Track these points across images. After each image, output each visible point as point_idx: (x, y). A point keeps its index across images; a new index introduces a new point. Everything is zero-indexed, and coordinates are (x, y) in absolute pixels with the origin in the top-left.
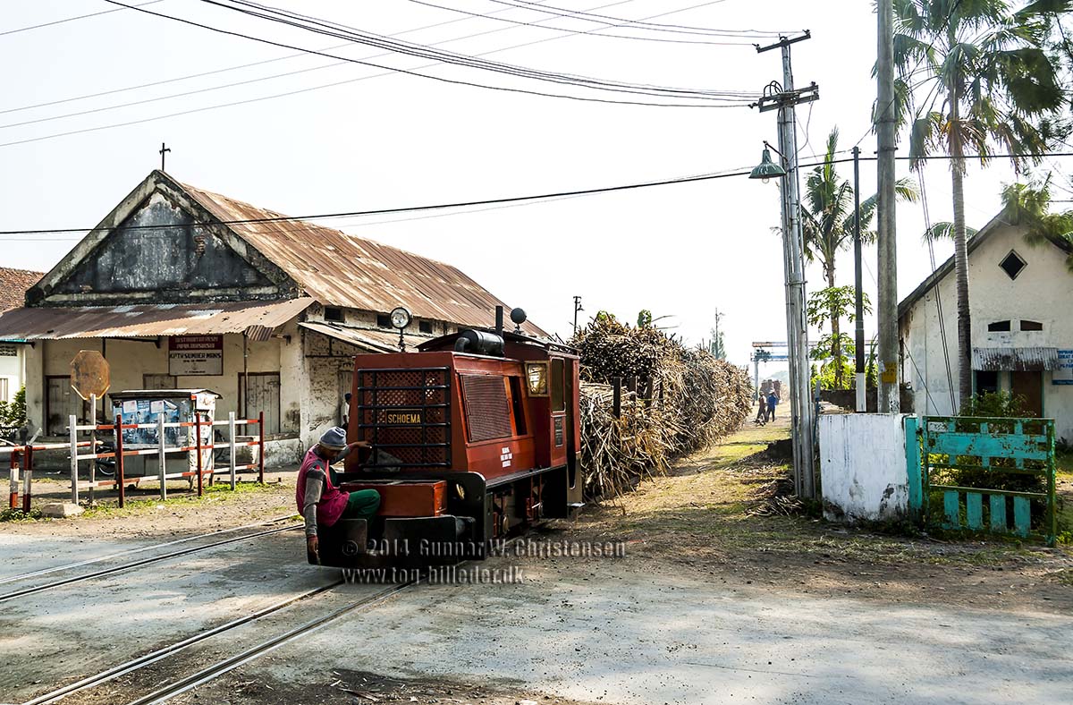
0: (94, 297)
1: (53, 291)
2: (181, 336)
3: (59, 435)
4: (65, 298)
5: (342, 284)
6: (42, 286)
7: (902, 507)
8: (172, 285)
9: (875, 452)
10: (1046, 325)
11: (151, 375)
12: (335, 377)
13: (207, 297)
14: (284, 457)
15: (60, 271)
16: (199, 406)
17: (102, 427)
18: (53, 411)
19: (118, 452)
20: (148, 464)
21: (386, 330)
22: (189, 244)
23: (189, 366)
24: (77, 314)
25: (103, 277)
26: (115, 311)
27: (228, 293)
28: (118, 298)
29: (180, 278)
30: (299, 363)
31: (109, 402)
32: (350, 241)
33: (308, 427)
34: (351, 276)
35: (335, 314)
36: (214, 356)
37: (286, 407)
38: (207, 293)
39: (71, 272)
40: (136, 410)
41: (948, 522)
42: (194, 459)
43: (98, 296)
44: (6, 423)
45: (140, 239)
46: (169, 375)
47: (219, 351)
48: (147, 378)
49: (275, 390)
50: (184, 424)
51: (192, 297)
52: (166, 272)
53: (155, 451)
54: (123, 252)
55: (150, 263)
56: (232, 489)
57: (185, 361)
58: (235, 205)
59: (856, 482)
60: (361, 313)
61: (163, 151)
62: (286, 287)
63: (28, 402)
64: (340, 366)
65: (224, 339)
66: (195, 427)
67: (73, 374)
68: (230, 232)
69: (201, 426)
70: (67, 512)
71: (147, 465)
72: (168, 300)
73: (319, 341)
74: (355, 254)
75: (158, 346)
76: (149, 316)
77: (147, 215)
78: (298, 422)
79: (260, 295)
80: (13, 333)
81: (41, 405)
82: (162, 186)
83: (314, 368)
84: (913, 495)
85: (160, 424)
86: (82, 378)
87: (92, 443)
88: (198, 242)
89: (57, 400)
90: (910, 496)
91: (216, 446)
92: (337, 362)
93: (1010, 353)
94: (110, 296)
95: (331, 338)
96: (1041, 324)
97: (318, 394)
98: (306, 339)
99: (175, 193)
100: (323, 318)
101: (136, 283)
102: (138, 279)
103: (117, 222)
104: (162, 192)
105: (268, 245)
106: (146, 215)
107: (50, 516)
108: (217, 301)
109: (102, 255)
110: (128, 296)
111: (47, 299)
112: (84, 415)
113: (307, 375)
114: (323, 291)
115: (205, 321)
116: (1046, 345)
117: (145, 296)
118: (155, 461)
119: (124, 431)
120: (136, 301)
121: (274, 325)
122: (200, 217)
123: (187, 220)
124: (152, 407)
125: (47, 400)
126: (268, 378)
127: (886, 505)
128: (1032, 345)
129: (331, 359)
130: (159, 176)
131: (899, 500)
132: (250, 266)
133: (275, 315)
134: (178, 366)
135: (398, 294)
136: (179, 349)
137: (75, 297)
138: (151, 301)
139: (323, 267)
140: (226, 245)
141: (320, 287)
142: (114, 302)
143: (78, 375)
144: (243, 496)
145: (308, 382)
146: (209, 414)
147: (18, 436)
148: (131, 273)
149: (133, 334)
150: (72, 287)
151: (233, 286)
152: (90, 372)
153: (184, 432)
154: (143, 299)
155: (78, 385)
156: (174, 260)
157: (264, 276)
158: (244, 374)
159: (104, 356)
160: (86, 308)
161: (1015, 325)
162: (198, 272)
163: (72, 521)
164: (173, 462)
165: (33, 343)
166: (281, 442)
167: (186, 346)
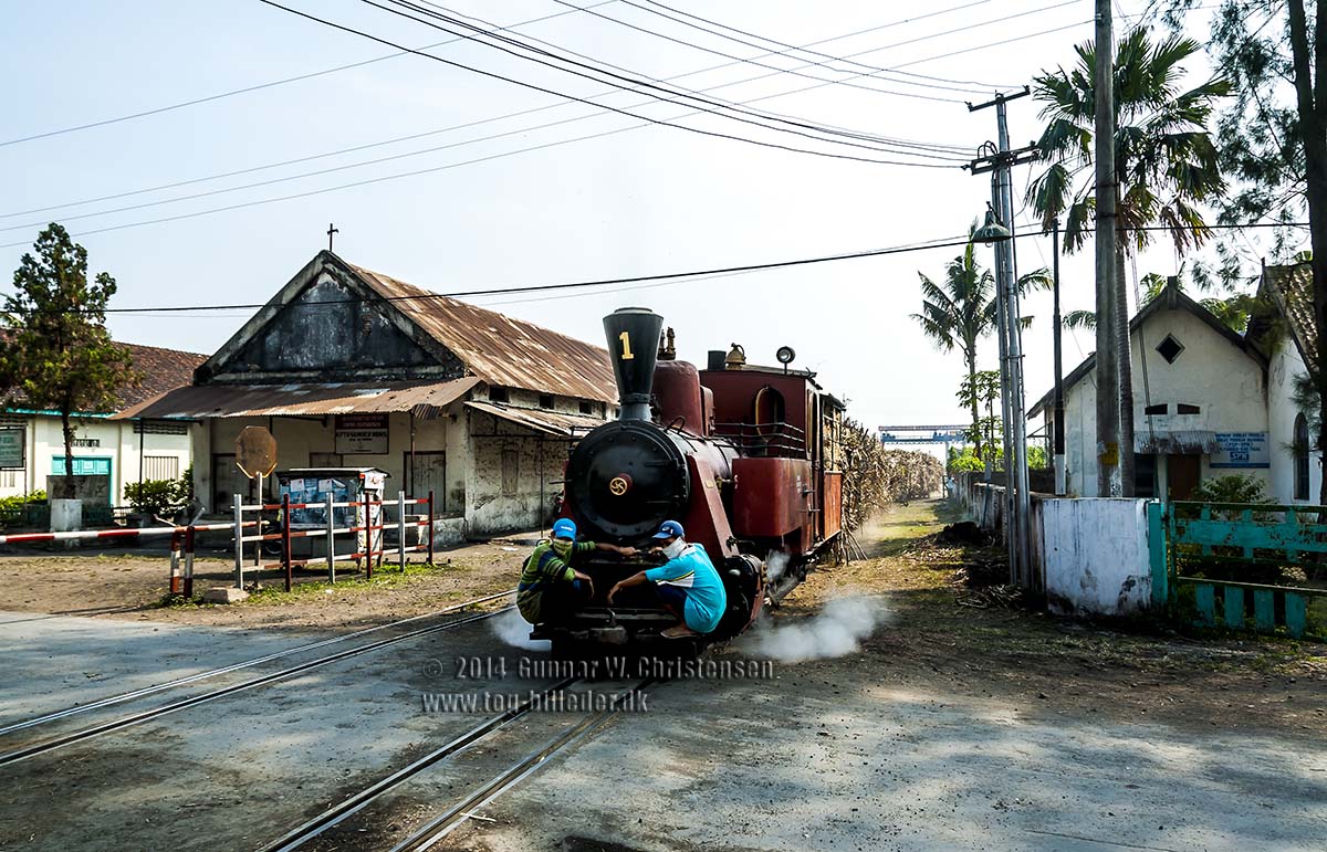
0: (262, 376)
1: (221, 370)
2: (347, 415)
3: (226, 513)
4: (233, 377)
5: (505, 365)
6: (211, 365)
7: (1145, 602)
8: (339, 364)
9: (1113, 541)
10: (1203, 409)
11: (316, 454)
12: (500, 456)
13: (374, 376)
14: (450, 536)
15: (228, 350)
16: (367, 485)
17: (269, 507)
18: (220, 489)
19: (285, 531)
20: (317, 546)
21: (548, 410)
22: (356, 322)
23: (355, 445)
24: (245, 393)
25: (271, 356)
26: (283, 390)
27: (395, 372)
28: (286, 377)
29: (347, 358)
30: (465, 442)
31: (276, 481)
32: (511, 324)
33: (473, 506)
34: (514, 357)
35: (499, 393)
36: (380, 434)
37: (451, 486)
38: (373, 373)
39: (238, 351)
40: (303, 489)
41: (1201, 619)
42: (362, 540)
43: (266, 375)
44: (175, 500)
45: (307, 317)
46: (335, 454)
47: (385, 430)
48: (314, 457)
49: (441, 469)
50: (353, 504)
51: (358, 376)
52: (333, 351)
53: (324, 532)
54: (291, 331)
55: (317, 342)
56: (401, 570)
57: (351, 440)
58: (401, 286)
59: (1088, 572)
60: (525, 394)
61: (330, 232)
62: (452, 366)
63: (196, 480)
64: (504, 445)
65: (391, 418)
66: (364, 507)
67: (239, 451)
68: (397, 311)
69: (371, 506)
70: (231, 598)
71: (314, 546)
72: (334, 380)
73: (484, 420)
74: (516, 336)
75: (325, 425)
76: (317, 395)
77: (315, 295)
78: (463, 501)
79: (427, 374)
80: (180, 411)
81: (208, 484)
82: (330, 266)
83: (479, 448)
84: (1156, 588)
85: (329, 504)
86: (247, 456)
87: (258, 523)
88: (366, 322)
89: (224, 478)
90: (1153, 588)
91: (385, 527)
92: (501, 442)
93: (1167, 436)
94: (278, 375)
95: (496, 417)
96: (1198, 408)
97: (482, 473)
98: (471, 419)
99: (343, 273)
100: (487, 397)
101: (303, 361)
102: (305, 358)
103: (284, 301)
104: (330, 272)
105: (433, 325)
106: (314, 292)
107: (213, 601)
108: (383, 380)
109: (270, 334)
110: (295, 375)
111: (216, 378)
112: (251, 493)
113: (473, 455)
114: (488, 370)
115: (372, 400)
116: (1204, 429)
117: (312, 374)
118: (323, 542)
119: (291, 511)
120: (304, 380)
121: (441, 404)
122: (367, 296)
123: (354, 299)
124: (320, 485)
125: (214, 477)
126: (433, 457)
127: (1126, 599)
128: (1190, 428)
129: (495, 438)
130: (327, 257)
131: (1142, 593)
132: (416, 345)
133: (442, 394)
134: (344, 444)
135: (559, 375)
136: (346, 428)
137: (243, 376)
138: (318, 380)
139: (488, 348)
140: (393, 325)
141: (484, 366)
142: (282, 381)
143: (244, 452)
144: (413, 579)
145: (474, 461)
146: (378, 494)
147: (185, 513)
148: (298, 352)
149: (300, 412)
150: (240, 366)
151: (399, 365)
152: (256, 449)
153: (353, 511)
154: (310, 378)
155: (244, 463)
156: (341, 339)
157: (431, 355)
158: (410, 453)
159: (271, 432)
160: (254, 387)
161: (1172, 409)
162: (365, 351)
163: (237, 607)
164: (341, 542)
165: (201, 422)
166: (446, 521)
167: (352, 425)
